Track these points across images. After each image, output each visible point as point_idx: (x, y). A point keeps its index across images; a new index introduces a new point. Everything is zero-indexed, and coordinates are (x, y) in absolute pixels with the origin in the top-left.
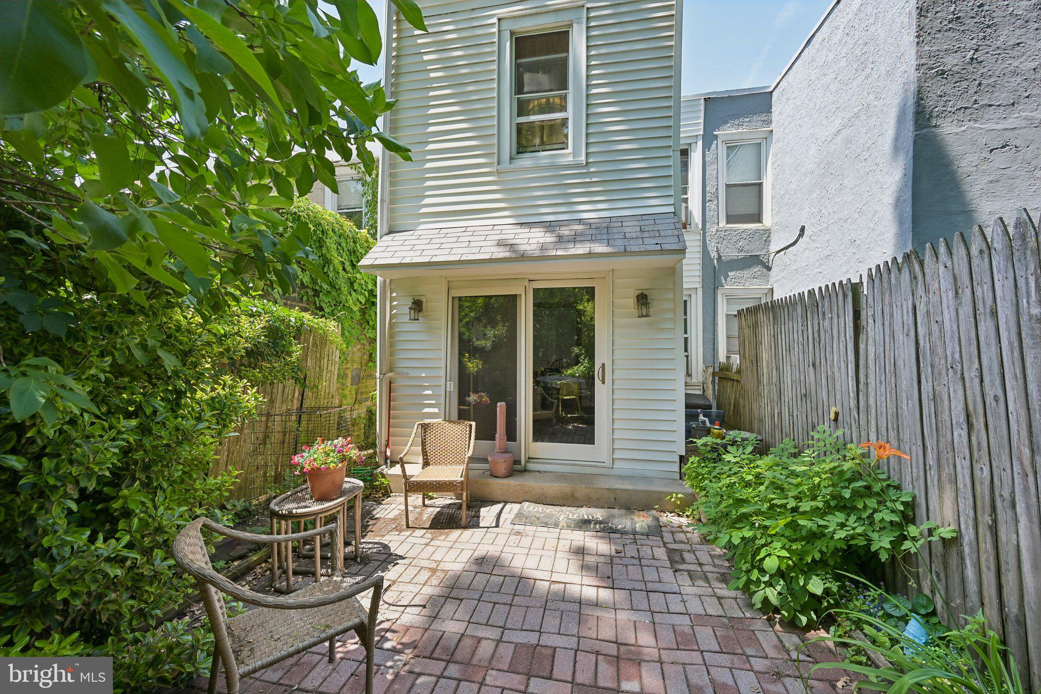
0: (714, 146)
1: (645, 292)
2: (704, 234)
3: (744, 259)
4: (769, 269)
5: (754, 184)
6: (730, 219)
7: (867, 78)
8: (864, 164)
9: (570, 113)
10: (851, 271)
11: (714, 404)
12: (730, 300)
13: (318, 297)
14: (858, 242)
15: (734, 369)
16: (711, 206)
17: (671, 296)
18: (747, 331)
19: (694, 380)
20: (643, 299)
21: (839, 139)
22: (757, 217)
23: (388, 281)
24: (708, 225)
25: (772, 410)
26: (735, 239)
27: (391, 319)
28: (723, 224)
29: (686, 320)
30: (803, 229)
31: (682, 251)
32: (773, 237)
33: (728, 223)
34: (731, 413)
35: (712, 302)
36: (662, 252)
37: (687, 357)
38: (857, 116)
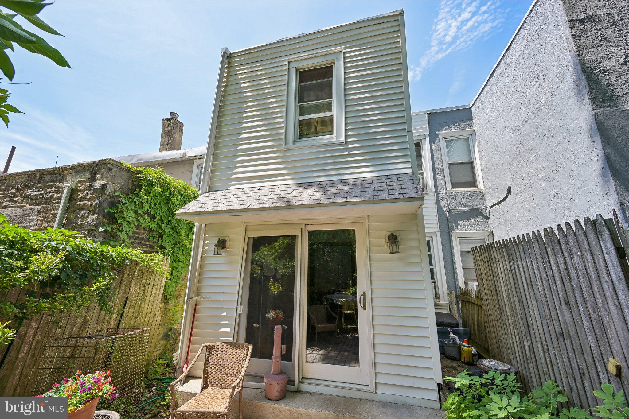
0: (437, 141)
1: (394, 233)
2: (437, 195)
3: (468, 211)
4: (488, 218)
5: (468, 163)
6: (454, 185)
7: (541, 85)
8: (552, 139)
9: (335, 112)
10: (559, 217)
11: (460, 322)
12: (462, 241)
13: (162, 238)
14: (560, 195)
15: (474, 295)
16: (440, 177)
17: (415, 236)
18: (482, 265)
19: (442, 302)
20: (393, 239)
21: (527, 126)
22: (474, 184)
23: (204, 225)
24: (439, 189)
25: (521, 341)
26: (459, 198)
27: (202, 254)
28: (449, 188)
29: (430, 256)
30: (509, 189)
31: (421, 198)
32: (487, 197)
33: (453, 187)
34: (476, 332)
35: (448, 242)
36: (404, 199)
37: (434, 283)
38: (538, 109)
